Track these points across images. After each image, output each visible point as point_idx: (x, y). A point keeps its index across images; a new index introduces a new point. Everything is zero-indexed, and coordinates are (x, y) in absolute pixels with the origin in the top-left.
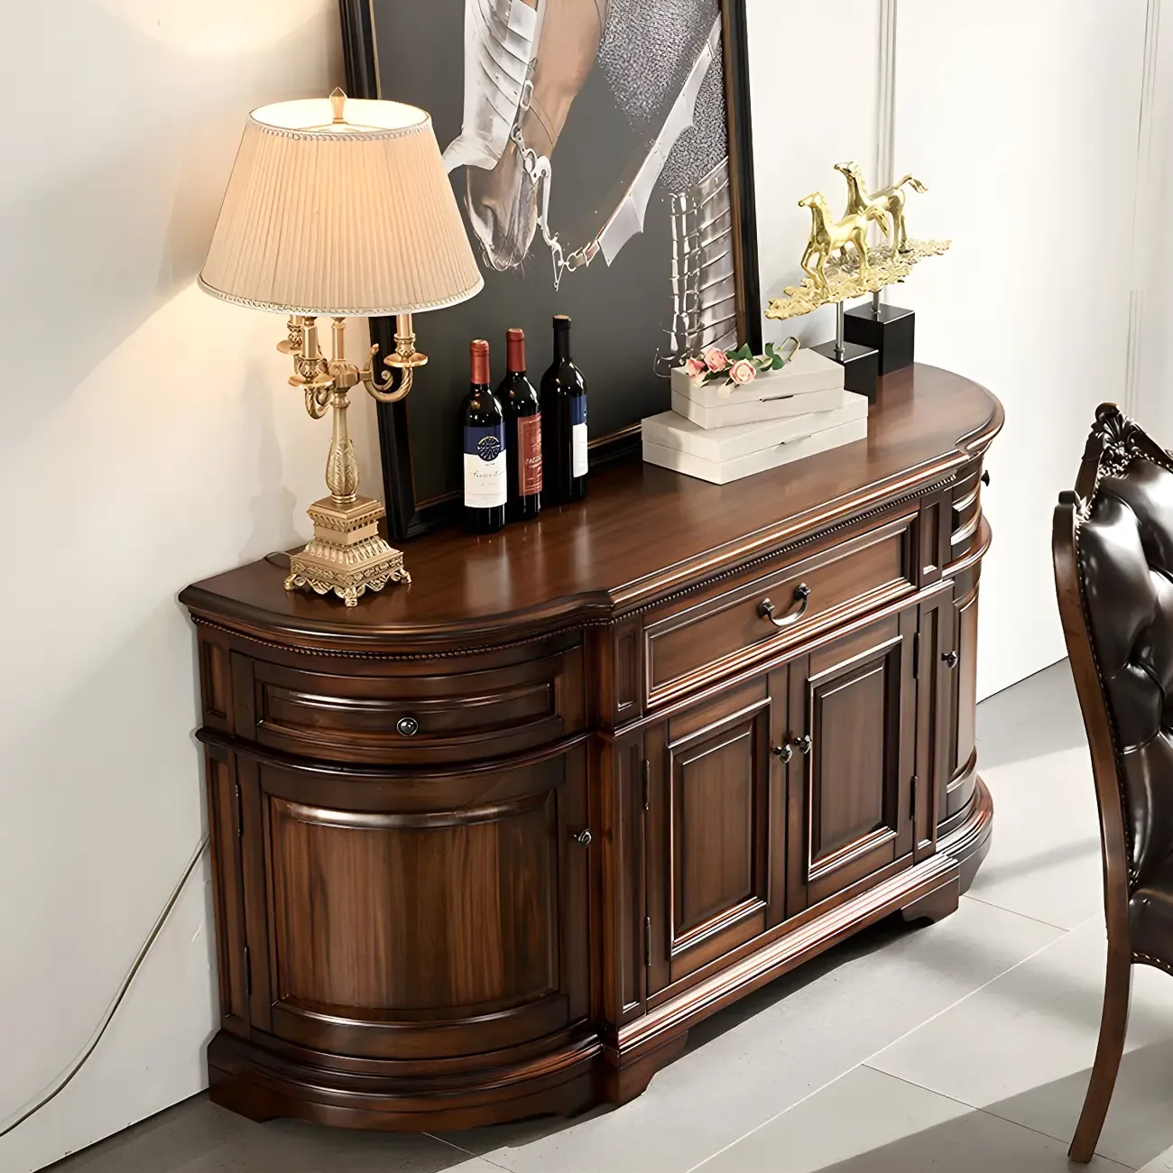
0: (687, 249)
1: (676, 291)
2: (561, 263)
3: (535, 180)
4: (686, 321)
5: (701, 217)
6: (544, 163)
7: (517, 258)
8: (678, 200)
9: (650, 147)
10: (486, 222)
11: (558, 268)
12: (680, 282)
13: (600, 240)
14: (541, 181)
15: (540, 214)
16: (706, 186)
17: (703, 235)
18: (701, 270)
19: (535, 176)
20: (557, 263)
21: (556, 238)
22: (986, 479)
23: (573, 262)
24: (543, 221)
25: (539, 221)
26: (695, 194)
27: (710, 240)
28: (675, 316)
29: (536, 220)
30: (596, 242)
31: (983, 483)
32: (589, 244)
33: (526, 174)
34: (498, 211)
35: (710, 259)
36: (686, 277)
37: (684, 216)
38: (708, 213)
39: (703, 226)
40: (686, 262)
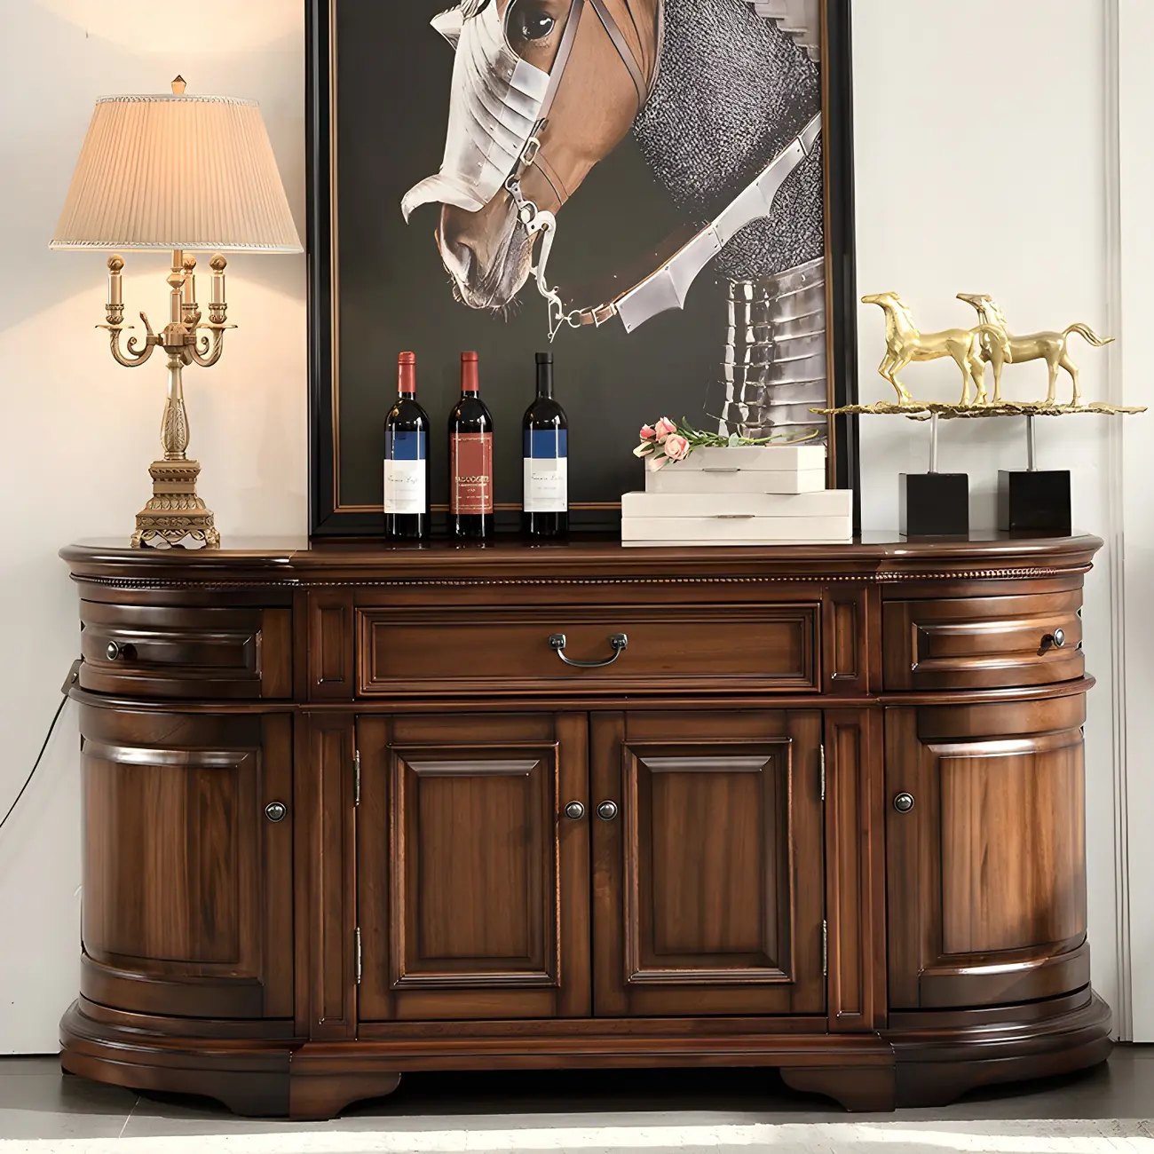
2: (558, 317)
3: (531, 232)
7: (500, 300)
9: (701, 228)
11: (555, 322)
13: (618, 304)
15: (535, 263)
16: (786, 280)
17: (778, 329)
18: (772, 365)
19: (533, 227)
20: (553, 316)
21: (554, 291)
23: (576, 319)
24: (540, 273)
25: (534, 271)
26: (767, 285)
27: (788, 336)
28: (727, 404)
30: (612, 305)
32: (602, 306)
33: (520, 224)
34: (479, 253)
35: (788, 355)
36: (748, 367)
37: (749, 305)
38: (787, 308)
39: (778, 320)
40: (749, 351)
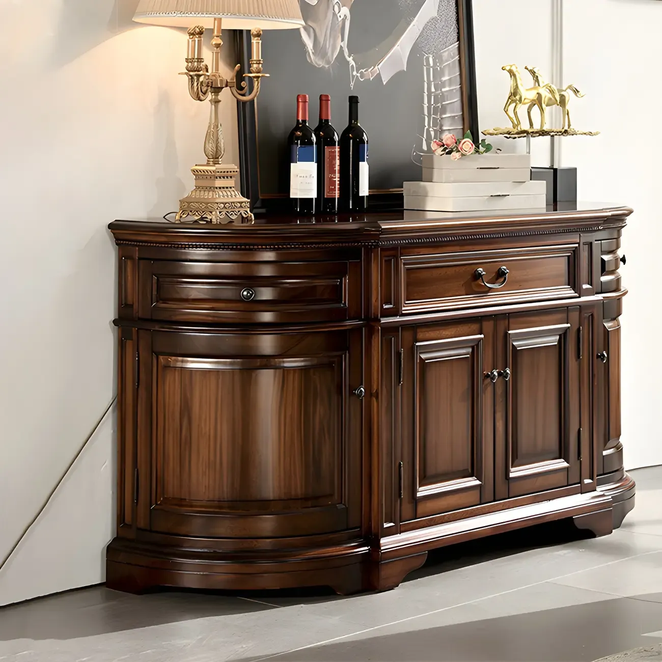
0: (433, 90)
1: (426, 113)
4: (432, 133)
5: (442, 74)
6: (345, 11)
8: (428, 59)
10: (309, 35)
12: (429, 108)
14: (344, 21)
22: (623, 260)
29: (339, 43)
31: (622, 263)
